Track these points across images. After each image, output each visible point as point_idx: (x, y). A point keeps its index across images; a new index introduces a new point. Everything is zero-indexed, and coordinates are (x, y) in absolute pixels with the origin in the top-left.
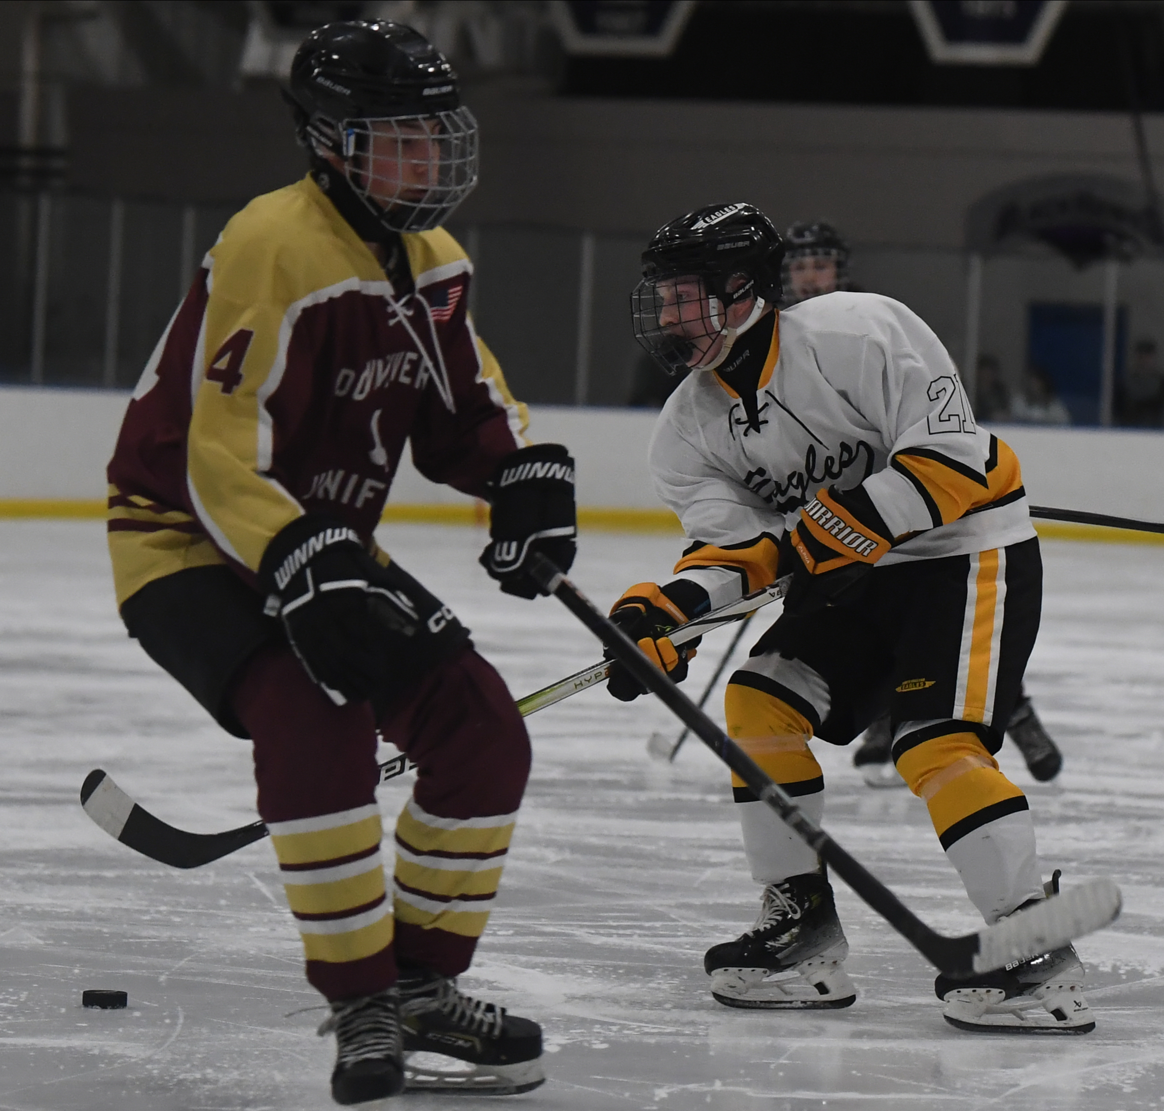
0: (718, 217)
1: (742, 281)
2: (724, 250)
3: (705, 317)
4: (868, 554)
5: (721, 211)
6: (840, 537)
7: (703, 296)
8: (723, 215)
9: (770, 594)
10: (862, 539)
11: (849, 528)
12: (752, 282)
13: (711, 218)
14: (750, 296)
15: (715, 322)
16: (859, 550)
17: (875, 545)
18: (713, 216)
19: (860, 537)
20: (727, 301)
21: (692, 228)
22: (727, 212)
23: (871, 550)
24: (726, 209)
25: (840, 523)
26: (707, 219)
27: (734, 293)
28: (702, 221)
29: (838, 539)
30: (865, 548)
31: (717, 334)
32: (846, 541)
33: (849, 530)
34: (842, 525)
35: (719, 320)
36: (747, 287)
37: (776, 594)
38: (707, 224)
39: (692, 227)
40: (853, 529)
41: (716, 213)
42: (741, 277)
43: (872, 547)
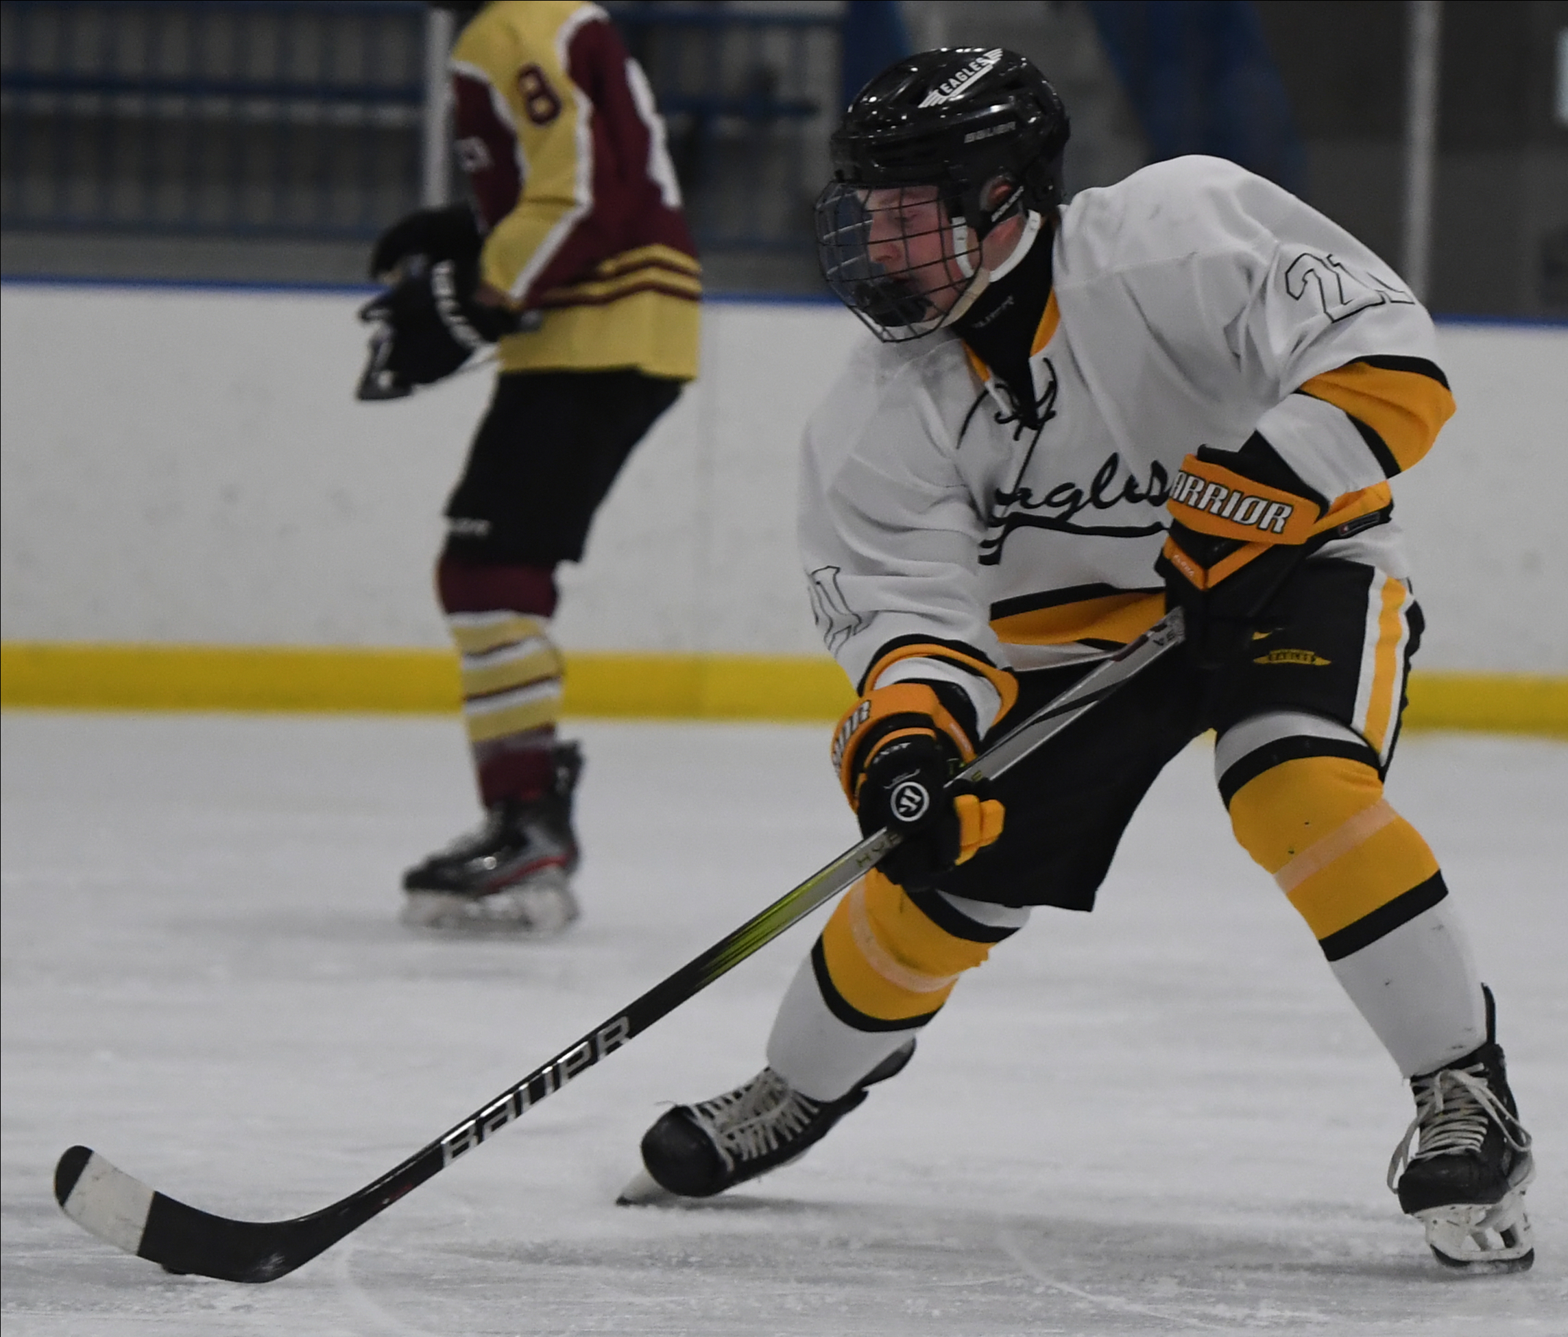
0: (962, 82)
1: (1004, 188)
2: (977, 142)
3: (947, 258)
4: (1282, 528)
5: (965, 70)
6: (1226, 513)
7: (944, 222)
8: (969, 77)
9: (1155, 641)
10: (1262, 505)
11: (1235, 494)
12: (1021, 190)
13: (950, 85)
14: (1019, 212)
15: (964, 262)
16: (1264, 525)
17: (1287, 511)
18: (952, 81)
19: (1257, 503)
20: (982, 227)
21: (921, 106)
22: (976, 72)
23: (1285, 519)
24: (972, 65)
25: (1220, 491)
26: (944, 87)
27: (993, 213)
28: (936, 92)
29: (1224, 518)
30: (1273, 519)
31: (966, 282)
32: (1239, 516)
33: (1236, 497)
34: (1224, 493)
35: (970, 260)
36: (1013, 199)
37: (1166, 640)
38: (944, 98)
39: (920, 103)
40: (1242, 494)
41: (958, 75)
42: (1005, 183)
43: (1285, 515)
